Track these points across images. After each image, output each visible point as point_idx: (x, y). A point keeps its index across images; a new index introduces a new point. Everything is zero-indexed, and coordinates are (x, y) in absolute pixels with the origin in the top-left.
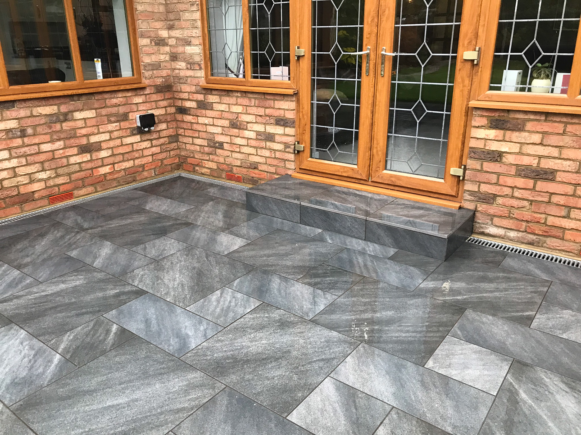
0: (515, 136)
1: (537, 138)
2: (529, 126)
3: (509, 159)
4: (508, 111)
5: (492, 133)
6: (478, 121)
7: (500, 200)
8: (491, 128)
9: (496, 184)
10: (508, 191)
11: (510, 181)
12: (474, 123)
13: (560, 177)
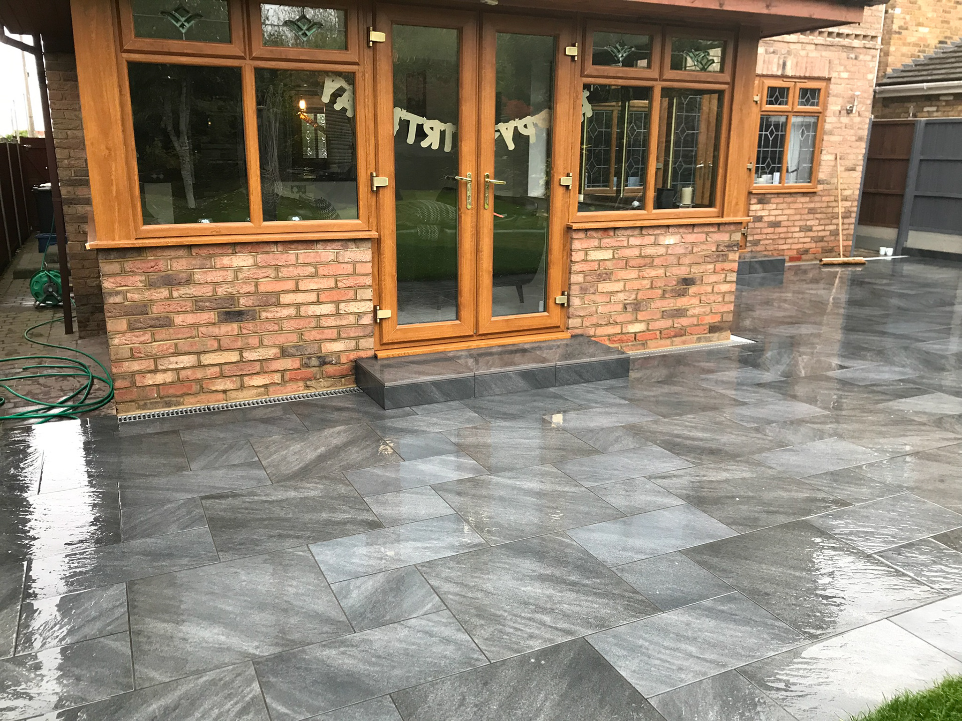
0: (766, 206)
1: (774, 206)
2: (773, 200)
3: (766, 219)
4: (764, 194)
5: (759, 207)
6: (754, 201)
7: (762, 243)
8: (758, 204)
9: (761, 234)
10: (764, 236)
11: (765, 231)
12: (752, 202)
13: (783, 224)
